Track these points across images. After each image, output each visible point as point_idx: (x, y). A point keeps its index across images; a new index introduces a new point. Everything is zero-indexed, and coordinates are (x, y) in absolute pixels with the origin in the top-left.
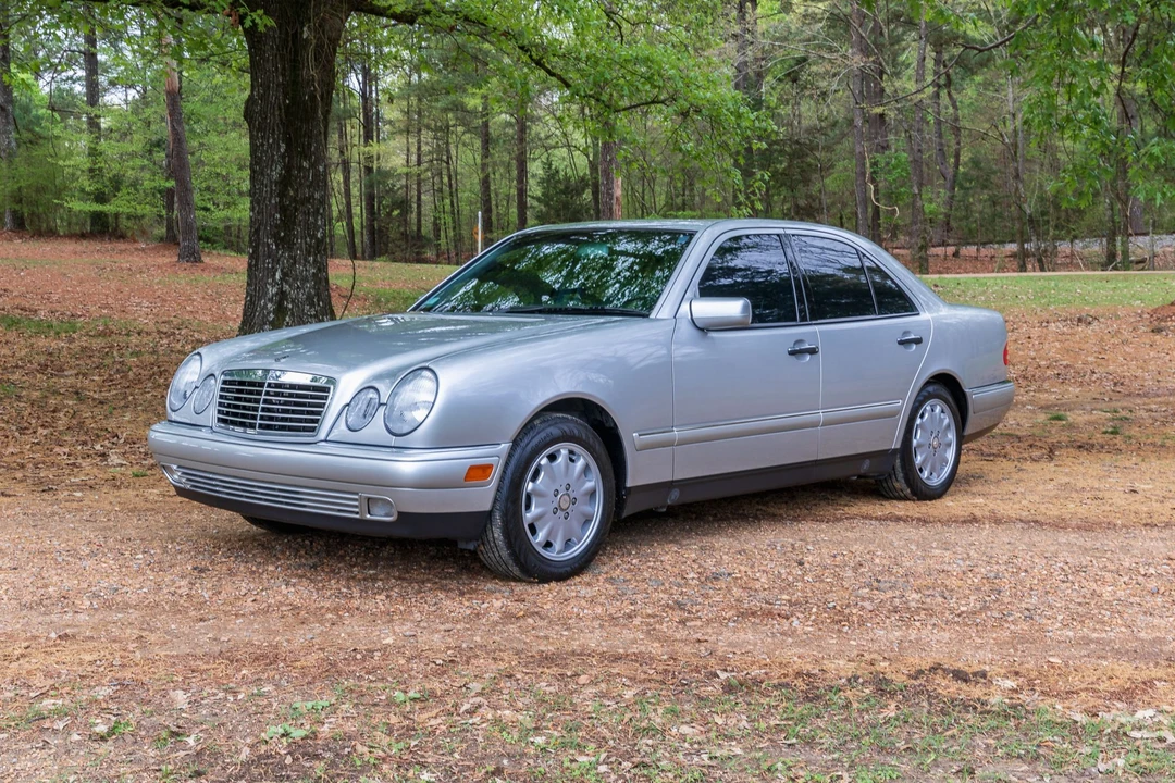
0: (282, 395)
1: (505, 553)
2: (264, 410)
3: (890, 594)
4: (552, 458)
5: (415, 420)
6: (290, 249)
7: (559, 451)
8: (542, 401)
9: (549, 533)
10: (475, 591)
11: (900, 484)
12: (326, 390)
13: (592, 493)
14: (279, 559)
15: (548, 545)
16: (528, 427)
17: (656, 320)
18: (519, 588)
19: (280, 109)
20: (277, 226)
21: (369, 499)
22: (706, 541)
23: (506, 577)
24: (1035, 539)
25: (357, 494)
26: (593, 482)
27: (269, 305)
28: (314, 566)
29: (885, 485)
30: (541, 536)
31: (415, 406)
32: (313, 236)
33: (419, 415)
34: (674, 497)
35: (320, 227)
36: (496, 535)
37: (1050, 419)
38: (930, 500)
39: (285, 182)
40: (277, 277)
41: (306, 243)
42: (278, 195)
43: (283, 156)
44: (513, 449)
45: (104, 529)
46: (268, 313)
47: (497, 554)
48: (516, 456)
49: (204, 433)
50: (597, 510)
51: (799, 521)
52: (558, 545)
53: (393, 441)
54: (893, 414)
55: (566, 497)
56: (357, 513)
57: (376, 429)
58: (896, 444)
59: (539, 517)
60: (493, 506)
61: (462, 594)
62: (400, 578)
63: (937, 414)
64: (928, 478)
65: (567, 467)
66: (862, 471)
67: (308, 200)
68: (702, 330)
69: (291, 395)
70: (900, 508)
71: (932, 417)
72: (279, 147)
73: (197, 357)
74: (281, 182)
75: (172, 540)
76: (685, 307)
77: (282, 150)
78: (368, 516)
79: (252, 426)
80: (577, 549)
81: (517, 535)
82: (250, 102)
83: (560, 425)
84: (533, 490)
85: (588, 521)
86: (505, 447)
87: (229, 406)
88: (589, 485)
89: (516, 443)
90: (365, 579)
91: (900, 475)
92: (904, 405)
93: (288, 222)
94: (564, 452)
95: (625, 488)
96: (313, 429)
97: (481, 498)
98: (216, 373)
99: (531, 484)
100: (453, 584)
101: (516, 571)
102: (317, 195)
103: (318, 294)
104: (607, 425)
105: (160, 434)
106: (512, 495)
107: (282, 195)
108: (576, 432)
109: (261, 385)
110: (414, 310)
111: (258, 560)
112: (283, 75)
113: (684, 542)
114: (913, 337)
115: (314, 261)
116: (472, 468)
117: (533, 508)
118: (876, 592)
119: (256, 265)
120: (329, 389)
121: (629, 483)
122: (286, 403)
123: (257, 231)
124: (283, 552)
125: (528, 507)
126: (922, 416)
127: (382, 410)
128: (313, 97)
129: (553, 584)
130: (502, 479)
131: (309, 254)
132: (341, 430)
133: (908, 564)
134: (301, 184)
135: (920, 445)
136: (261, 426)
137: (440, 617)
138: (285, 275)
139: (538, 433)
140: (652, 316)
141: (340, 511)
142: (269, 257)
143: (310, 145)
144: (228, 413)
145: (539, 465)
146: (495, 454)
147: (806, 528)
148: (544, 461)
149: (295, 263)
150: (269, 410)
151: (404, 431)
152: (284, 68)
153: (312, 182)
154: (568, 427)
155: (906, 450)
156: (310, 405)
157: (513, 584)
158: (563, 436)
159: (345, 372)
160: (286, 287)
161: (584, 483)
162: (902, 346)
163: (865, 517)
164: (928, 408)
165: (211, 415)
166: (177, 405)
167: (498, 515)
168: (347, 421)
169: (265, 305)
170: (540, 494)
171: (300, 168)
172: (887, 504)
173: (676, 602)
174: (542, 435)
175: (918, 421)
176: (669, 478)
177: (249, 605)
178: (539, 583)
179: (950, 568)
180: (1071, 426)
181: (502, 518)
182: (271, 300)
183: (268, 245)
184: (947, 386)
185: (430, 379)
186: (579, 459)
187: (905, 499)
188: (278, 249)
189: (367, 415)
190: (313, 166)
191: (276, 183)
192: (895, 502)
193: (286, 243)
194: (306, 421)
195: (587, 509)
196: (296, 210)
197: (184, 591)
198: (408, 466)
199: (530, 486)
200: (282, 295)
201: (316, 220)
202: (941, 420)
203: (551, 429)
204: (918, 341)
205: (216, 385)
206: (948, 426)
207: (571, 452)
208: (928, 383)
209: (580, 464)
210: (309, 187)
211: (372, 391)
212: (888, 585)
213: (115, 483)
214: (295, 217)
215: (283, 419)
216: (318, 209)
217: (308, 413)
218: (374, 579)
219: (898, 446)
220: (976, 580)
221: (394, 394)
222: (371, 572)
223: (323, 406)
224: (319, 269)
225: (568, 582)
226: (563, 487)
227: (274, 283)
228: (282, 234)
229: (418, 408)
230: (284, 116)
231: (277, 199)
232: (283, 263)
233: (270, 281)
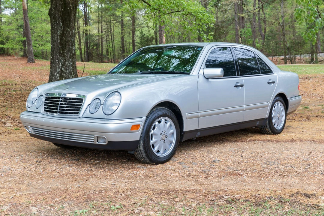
0: (66, 102)
1: (144, 155)
2: (60, 107)
3: (274, 166)
4: (159, 122)
5: (113, 110)
6: (64, 57)
7: (161, 120)
8: (156, 103)
9: (159, 148)
10: (134, 168)
11: (268, 129)
12: (82, 100)
13: (173, 134)
14: (65, 158)
15: (158, 151)
16: (151, 112)
17: (192, 75)
18: (149, 166)
19: (60, 12)
20: (60, 50)
21: (97, 137)
22: (209, 149)
23: (144, 163)
24: (315, 147)
25: (93, 135)
26: (173, 130)
27: (58, 75)
28: (78, 160)
29: (263, 129)
30: (156, 149)
31: (113, 105)
32: (71, 53)
33: (114, 108)
34: (199, 134)
35: (73, 50)
36: (141, 149)
37: (304, 108)
38: (277, 134)
39: (62, 35)
40: (60, 66)
41: (69, 55)
42: (60, 40)
44: (147, 119)
45: (5, 148)
46: (57, 77)
47: (141, 155)
48: (148, 121)
49: (39, 115)
50: (174, 139)
51: (237, 142)
52: (161, 151)
53: (106, 117)
54: (266, 106)
55: (164, 135)
56: (93, 142)
57: (100, 113)
58: (267, 116)
59: (155, 142)
60: (140, 139)
61: (130, 169)
62: (107, 164)
63: (279, 106)
64: (276, 127)
65: (164, 125)
66: (257, 125)
67: (69, 41)
68: (207, 79)
69: (69, 102)
70: (268, 137)
71: (278, 107)
72: (60, 24)
73: (37, 89)
74: (61, 36)
75: (29, 151)
76: (201, 71)
78: (97, 143)
79: (56, 112)
80: (168, 153)
81: (148, 148)
82: (50, 10)
83: (162, 111)
84: (153, 133)
85: (171, 143)
86: (144, 118)
87: (48, 106)
88: (172, 131)
89: (147, 117)
90: (96, 164)
91: (268, 126)
92: (270, 103)
93: (63, 48)
94: (163, 120)
95: (183, 132)
96: (78, 113)
97: (136, 136)
98: (43, 95)
99: (152, 131)
100: (126, 165)
101: (148, 160)
102: (72, 40)
103: (73, 71)
104: (177, 111)
105: (24, 116)
106: (147, 135)
107: (61, 39)
108: (167, 113)
109: (59, 98)
110: (109, 73)
111: (59, 158)
112: (61, 1)
113: (201, 150)
114: (272, 81)
115: (72, 60)
116: (133, 126)
117: (153, 139)
118: (269, 166)
119: (53, 62)
120: (83, 99)
121: (184, 130)
122: (68, 104)
123: (53, 51)
124: (67, 155)
125: (152, 139)
126: (275, 107)
127: (102, 106)
128: (70, 8)
129: (160, 165)
130: (143, 130)
131: (70, 58)
132: (88, 114)
133: (277, 156)
134: (67, 36)
135: (274, 117)
136: (59, 112)
137: (123, 177)
138: (62, 65)
139: (155, 114)
140: (190, 74)
141: (87, 141)
142: (57, 59)
143: (70, 23)
144: (47, 108)
145: (155, 124)
146: (141, 121)
147: (240, 143)
148: (157, 123)
149: (65, 61)
150: (62, 107)
151: (110, 113)
153: (71, 35)
154: (165, 112)
155: (270, 118)
156: (76, 105)
157: (146, 165)
158: (163, 115)
159: (88, 93)
160: (63, 69)
161: (170, 130)
162: (269, 84)
163: (258, 140)
164: (277, 104)
165: (42, 109)
166: (30, 105)
167: (142, 142)
168: (89, 110)
169: (56, 74)
170: (155, 135)
171: (67, 31)
172: (264, 136)
173: (203, 170)
174: (156, 114)
175: (274, 109)
176: (197, 128)
177: (57, 174)
178: (155, 164)
179: (291, 157)
180: (311, 110)
181: (143, 143)
182: (58, 73)
183: (57, 55)
184: (282, 97)
185: (118, 96)
186: (168, 122)
187: (270, 134)
188: (60, 57)
189: (97, 108)
190: (71, 30)
191: (59, 36)
192: (266, 135)
193: (63, 55)
194: (75, 110)
195: (171, 139)
196: (66, 44)
197: (34, 169)
198: (112, 125)
199: (152, 132)
200: (62, 71)
201: (72, 48)
202: (280, 108)
203: (159, 112)
204: (273, 83)
205: (43, 99)
206: (283, 110)
207: (166, 120)
208: (277, 96)
209: (168, 124)
210: (70, 37)
211: (98, 100)
212: (272, 163)
213: (9, 132)
214: (66, 47)
215: (67, 110)
216: (73, 44)
217: (76, 108)
218: (99, 164)
219: (268, 117)
220: (301, 161)
221: (106, 101)
222: (98, 161)
223: (81, 105)
224: (73, 63)
225: (165, 164)
226: (163, 132)
227: (59, 68)
228: (61, 52)
229: (114, 105)
230: (61, 14)
231: (60, 41)
232: (62, 61)
233: (58, 67)
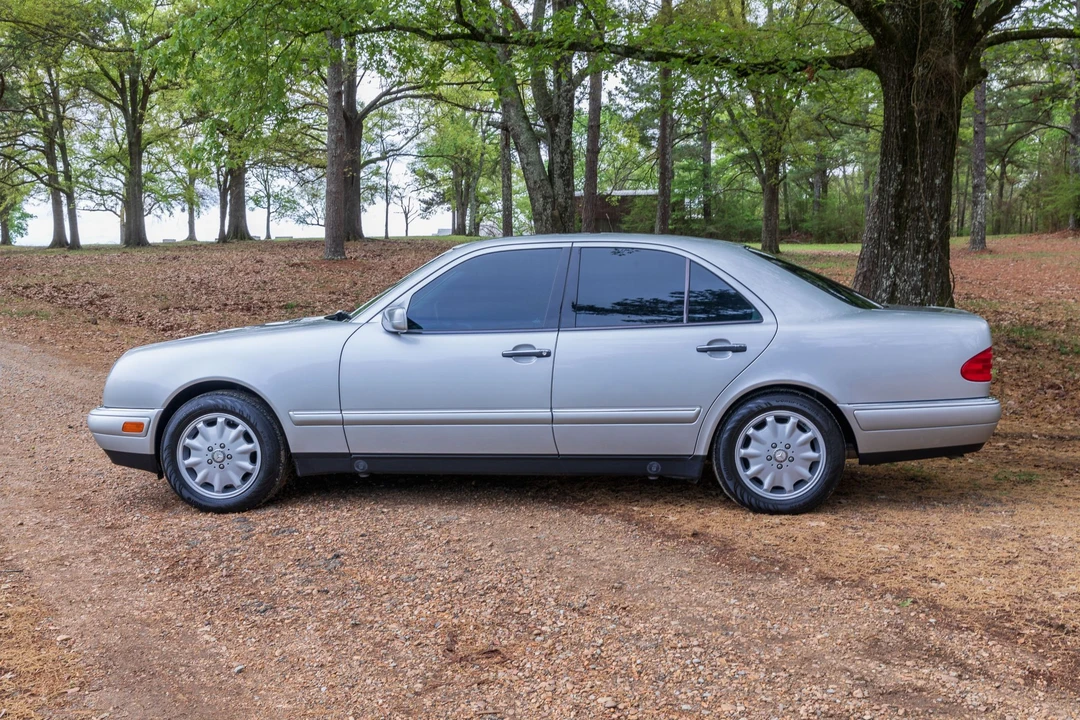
4: (209, 423)
6: (902, 249)
7: (215, 419)
9: (206, 477)
15: (206, 485)
19: (897, 137)
20: (892, 232)
26: (252, 446)
27: (884, 295)
30: (199, 478)
34: (361, 465)
39: (900, 195)
40: (891, 272)
41: (914, 244)
42: (894, 206)
43: (899, 175)
52: (217, 487)
55: (220, 453)
58: (696, 450)
59: (197, 464)
65: (223, 431)
68: (395, 332)
72: (896, 168)
77: (899, 170)
80: (236, 493)
84: (190, 445)
86: (156, 411)
88: (247, 446)
93: (901, 227)
94: (220, 420)
99: (187, 440)
107: (897, 206)
112: (900, 109)
114: (728, 345)
116: (127, 424)
117: (190, 457)
121: (293, 450)
123: (880, 236)
125: (186, 456)
126: (756, 428)
131: (918, 253)
134: (912, 197)
135: (754, 457)
138: (896, 270)
142: (885, 256)
145: (195, 427)
148: (201, 425)
149: (904, 261)
152: (901, 104)
155: (719, 458)
158: (215, 408)
160: (898, 280)
161: (241, 445)
162: (706, 354)
164: (770, 419)
170: (196, 449)
171: (913, 183)
175: (749, 432)
182: (885, 291)
183: (885, 247)
186: (236, 426)
188: (892, 250)
191: (893, 196)
193: (898, 245)
196: (907, 217)
200: (894, 284)
201: (928, 224)
204: (738, 350)
214: (907, 223)
219: (702, 454)
226: (218, 445)
227: (888, 277)
228: (897, 238)
230: (900, 143)
231: (893, 210)
232: (896, 261)
233: (885, 275)
